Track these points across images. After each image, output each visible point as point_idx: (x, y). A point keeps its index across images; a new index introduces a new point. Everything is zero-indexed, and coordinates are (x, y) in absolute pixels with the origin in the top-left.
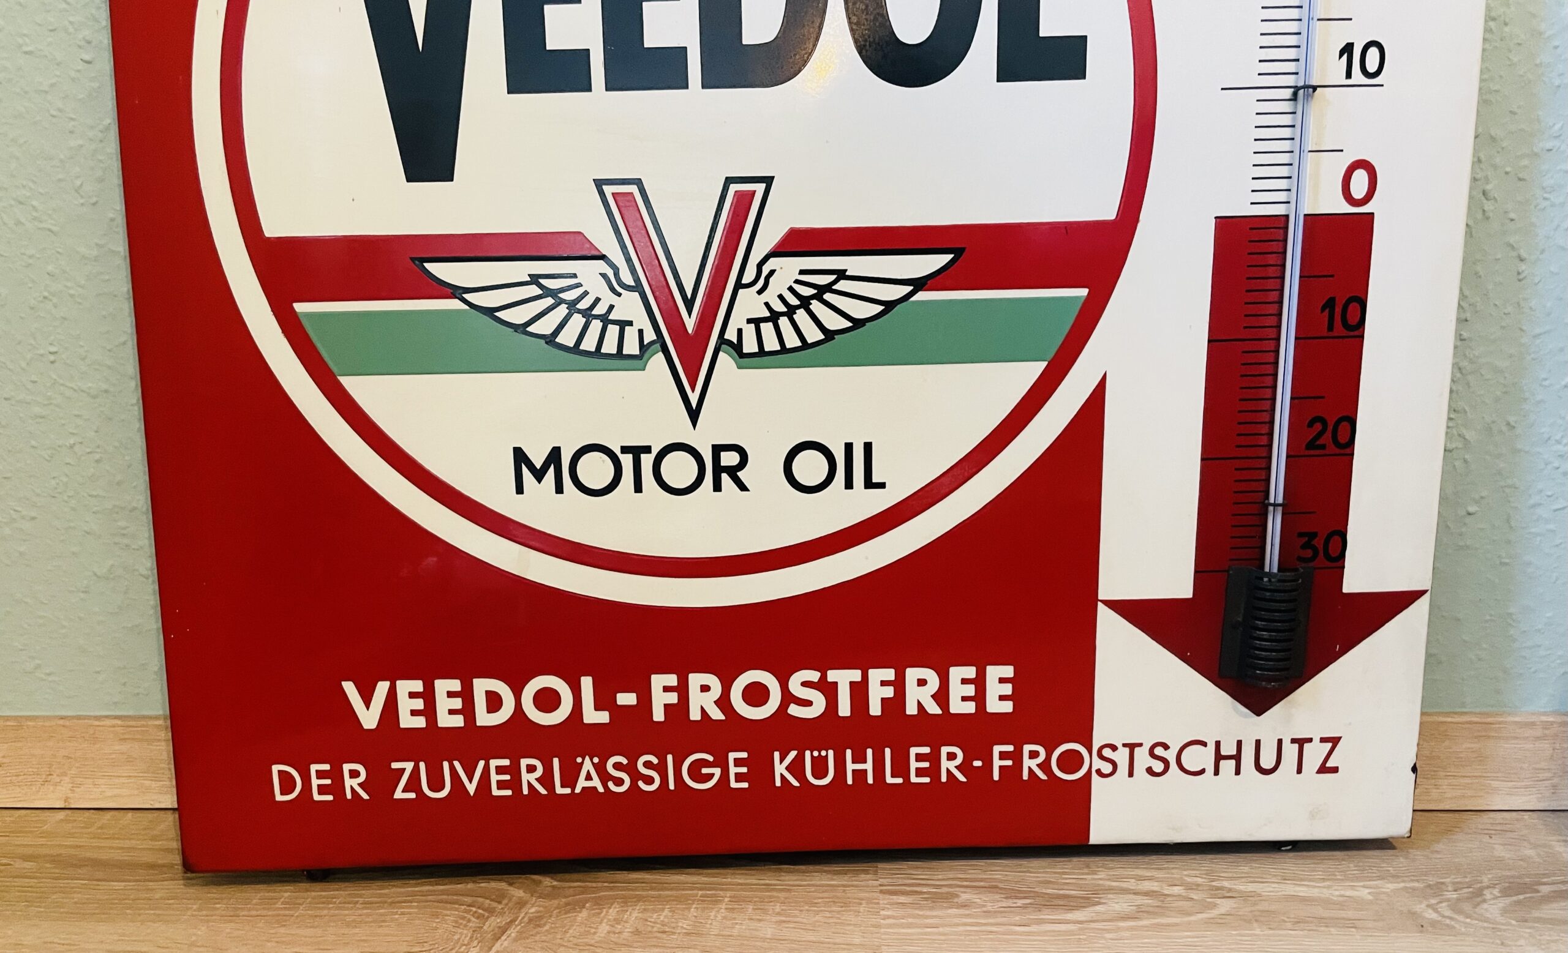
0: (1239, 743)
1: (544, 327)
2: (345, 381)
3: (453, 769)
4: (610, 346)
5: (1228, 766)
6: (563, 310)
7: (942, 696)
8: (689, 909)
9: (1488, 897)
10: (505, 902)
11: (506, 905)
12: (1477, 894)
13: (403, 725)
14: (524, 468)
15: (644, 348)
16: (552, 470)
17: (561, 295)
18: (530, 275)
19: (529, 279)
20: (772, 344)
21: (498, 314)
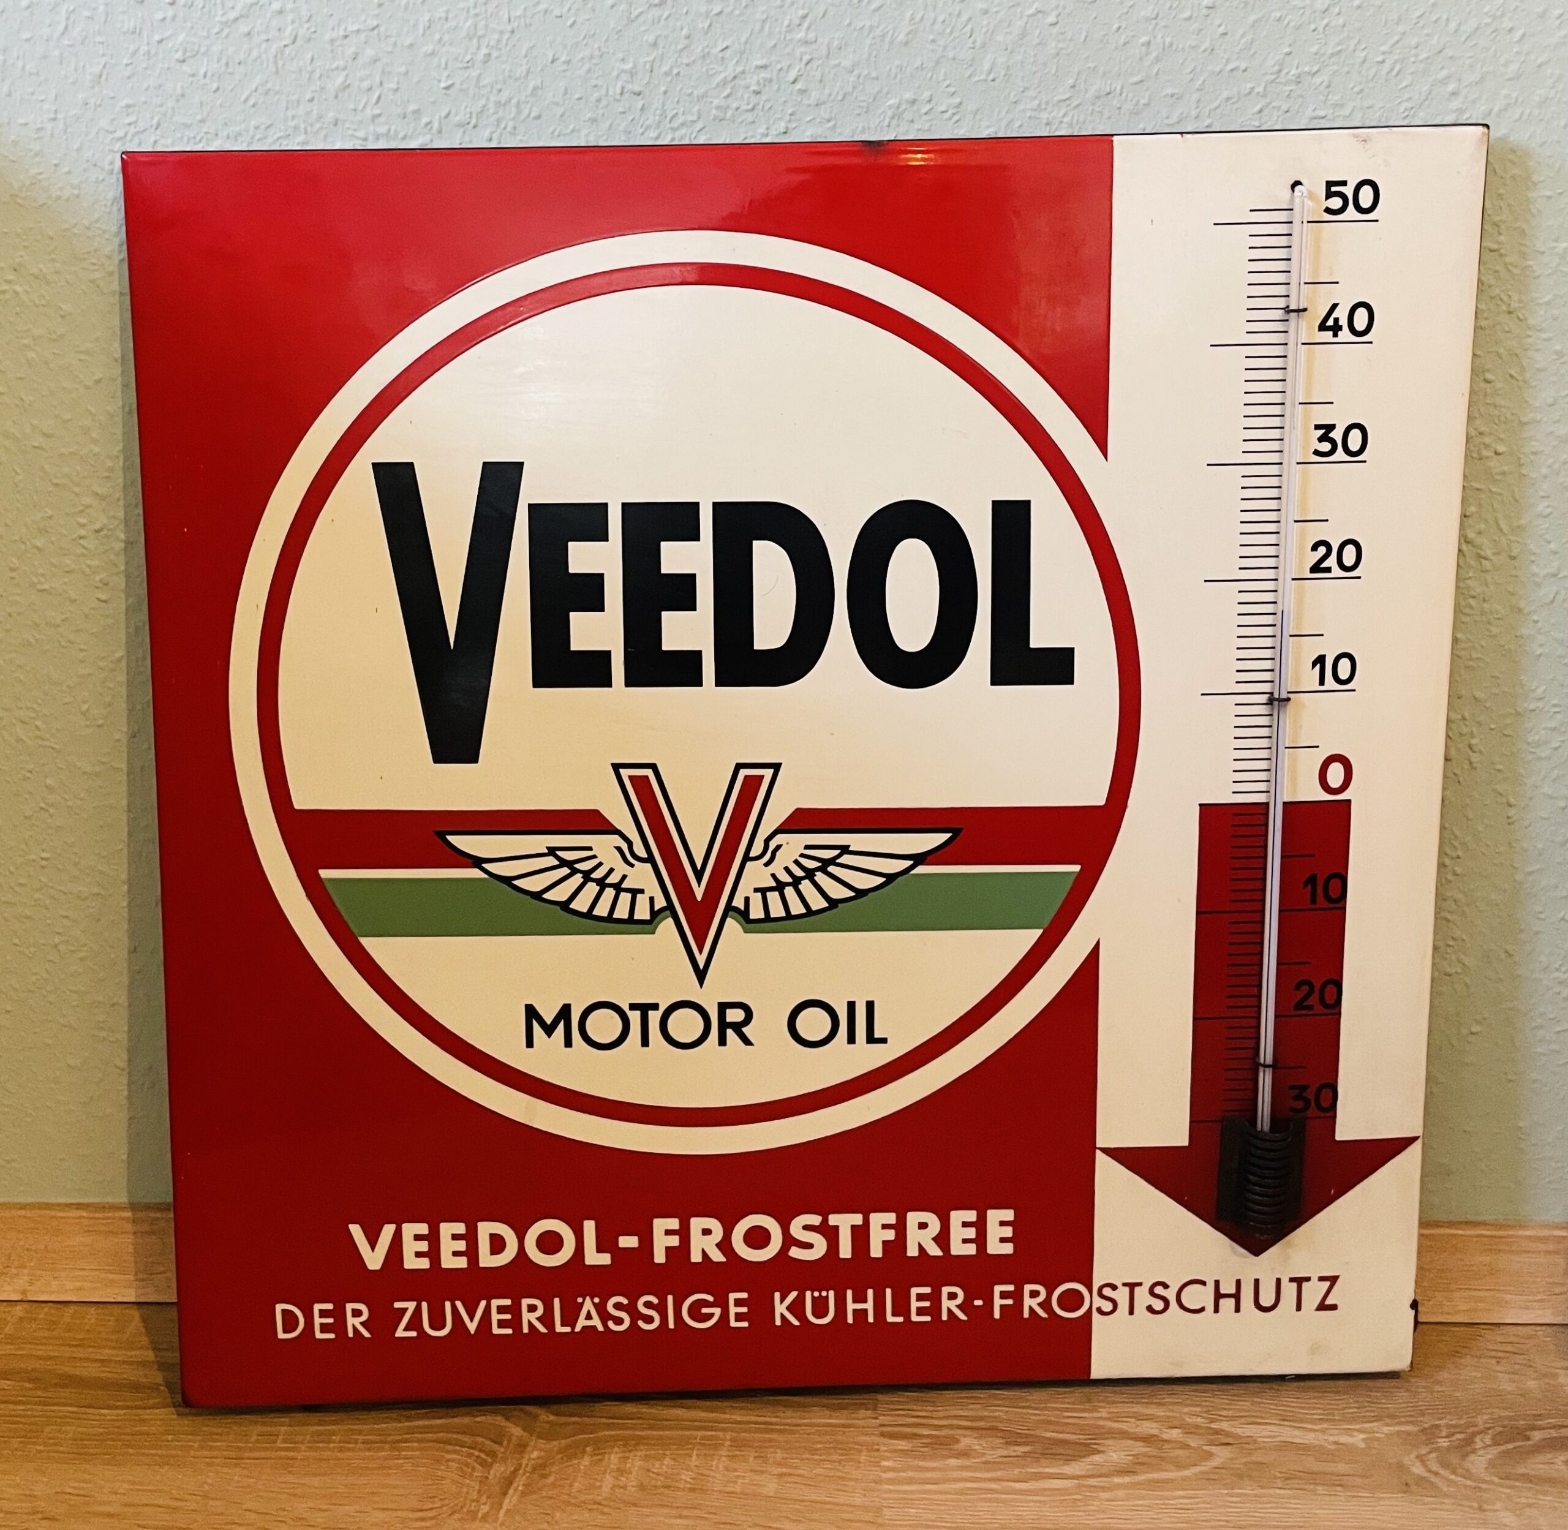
0: (1238, 1282)
1: (559, 894)
2: (365, 941)
3: (455, 1310)
4: (622, 912)
5: (1227, 1304)
6: (578, 879)
7: (942, 1238)
8: (691, 1456)
9: (1479, 1444)
10: (505, 1443)
11: (507, 1448)
12: (1469, 1441)
13: (407, 1266)
14: (535, 1024)
15: (655, 914)
16: (561, 1025)
17: (576, 866)
18: (547, 848)
19: (546, 851)
20: (777, 911)
21: (515, 882)
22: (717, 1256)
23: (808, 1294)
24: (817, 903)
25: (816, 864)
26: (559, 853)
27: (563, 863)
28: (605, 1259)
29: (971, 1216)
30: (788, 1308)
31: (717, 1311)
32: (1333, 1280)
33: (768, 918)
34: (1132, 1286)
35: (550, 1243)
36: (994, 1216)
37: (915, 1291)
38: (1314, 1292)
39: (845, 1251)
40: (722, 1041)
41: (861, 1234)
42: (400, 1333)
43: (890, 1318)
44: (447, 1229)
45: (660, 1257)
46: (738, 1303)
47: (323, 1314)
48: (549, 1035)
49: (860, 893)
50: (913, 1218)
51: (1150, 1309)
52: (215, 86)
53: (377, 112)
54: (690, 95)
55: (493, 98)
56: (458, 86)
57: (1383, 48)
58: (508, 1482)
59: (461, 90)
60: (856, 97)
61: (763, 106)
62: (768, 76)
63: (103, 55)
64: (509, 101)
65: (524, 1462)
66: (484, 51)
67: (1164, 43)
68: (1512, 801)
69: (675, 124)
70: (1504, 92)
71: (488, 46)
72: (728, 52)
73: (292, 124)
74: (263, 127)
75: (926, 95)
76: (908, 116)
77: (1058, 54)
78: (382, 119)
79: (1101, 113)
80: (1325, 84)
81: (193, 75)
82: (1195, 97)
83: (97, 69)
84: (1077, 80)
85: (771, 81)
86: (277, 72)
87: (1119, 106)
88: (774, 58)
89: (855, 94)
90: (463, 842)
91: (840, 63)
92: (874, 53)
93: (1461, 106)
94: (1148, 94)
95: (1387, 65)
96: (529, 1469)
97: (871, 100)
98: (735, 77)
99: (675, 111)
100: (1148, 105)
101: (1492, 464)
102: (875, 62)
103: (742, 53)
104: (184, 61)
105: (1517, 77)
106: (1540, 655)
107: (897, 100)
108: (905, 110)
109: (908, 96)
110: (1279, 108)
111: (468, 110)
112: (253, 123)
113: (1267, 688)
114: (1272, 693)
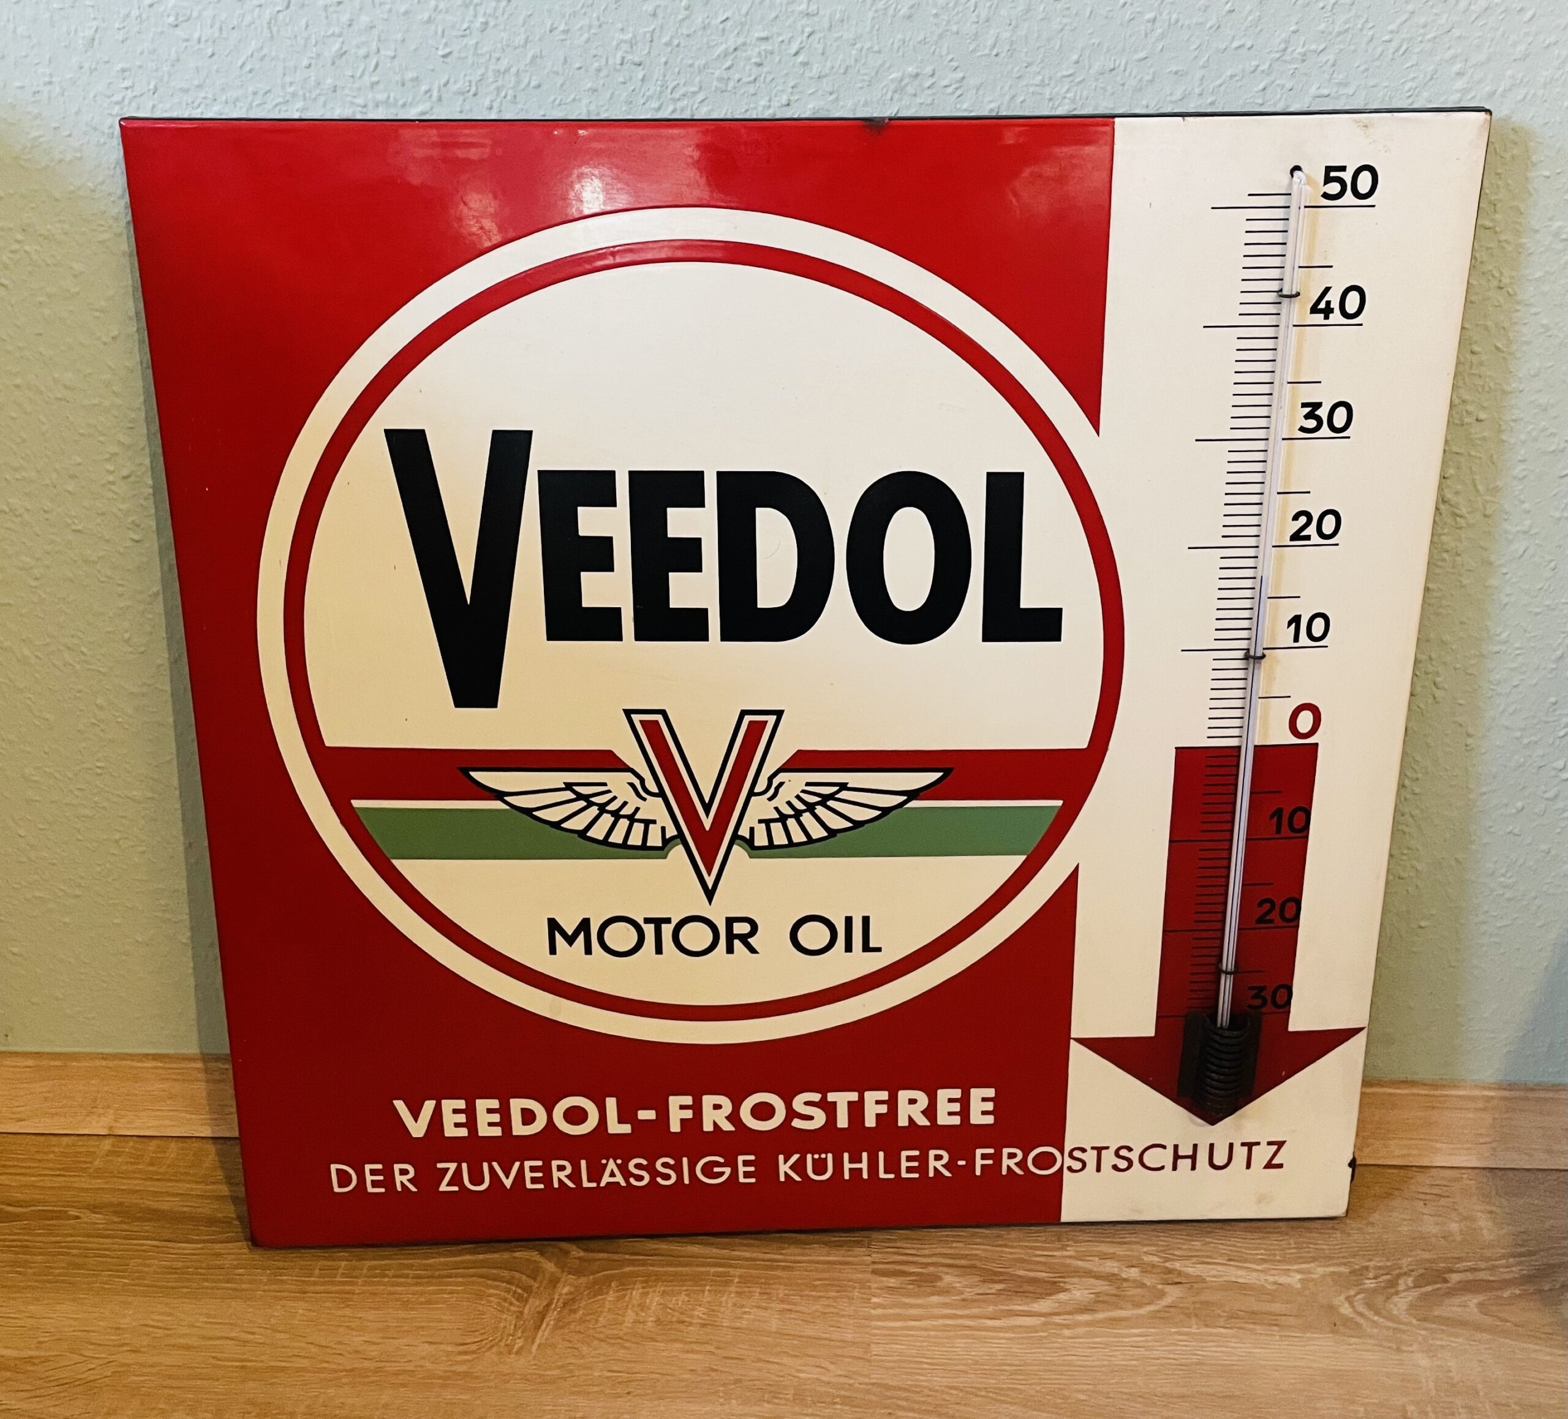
0: (1195, 1146)
1: (577, 823)
2: (397, 863)
3: (491, 1169)
4: (635, 840)
5: (1185, 1163)
7: (930, 1112)
8: (703, 1292)
9: (1401, 1288)
10: (539, 1279)
11: (541, 1283)
12: (1393, 1284)
13: (447, 1134)
14: (557, 935)
15: (667, 842)
16: (582, 936)
17: (593, 799)
18: (564, 783)
19: (564, 786)
20: (780, 839)
21: (535, 813)
22: (727, 1127)
23: (809, 1157)
24: (817, 832)
26: (575, 788)
27: (580, 797)
28: (626, 1129)
29: (957, 1093)
30: (791, 1168)
31: (727, 1171)
32: (1280, 1144)
33: (771, 845)
34: (1099, 1150)
35: (576, 1116)
36: (976, 1094)
37: (904, 1154)
38: (1262, 1154)
39: (843, 1121)
40: (730, 950)
41: (856, 1110)
42: (443, 1187)
43: (882, 1175)
44: (482, 1105)
45: (675, 1127)
46: (746, 1163)
47: (373, 1172)
48: (571, 944)
49: (857, 824)
50: (904, 1096)
51: (1115, 1167)
52: (210, 52)
53: (375, 79)
54: (691, 65)
55: (492, 67)
56: (455, 55)
57: (1390, 28)
58: (542, 1315)
59: (460, 58)
60: (859, 71)
61: (765, 77)
62: (769, 48)
63: (94, 19)
64: (507, 70)
65: (556, 1297)
66: (481, 19)
67: (1170, 19)
68: (1471, 730)
69: (676, 95)
70: (1510, 72)
71: (485, 14)
72: (729, 24)
73: (291, 90)
74: (262, 92)
75: (929, 70)
76: (910, 90)
77: (1062, 30)
78: (381, 86)
79: (1104, 89)
80: (1330, 63)
81: (187, 40)
82: (1199, 74)
83: (89, 33)
84: (1081, 56)
85: (772, 53)
86: (272, 37)
87: (1122, 82)
88: (775, 30)
89: (857, 68)
90: (486, 778)
91: (842, 37)
92: (877, 27)
93: (1465, 86)
94: (1152, 70)
95: (1394, 44)
96: (560, 1304)
97: (873, 74)
98: (735, 49)
99: (676, 83)
100: (1152, 81)
101: (1473, 431)
102: (878, 35)
103: (742, 24)
104: (176, 26)
105: (1526, 57)
106: (1506, 605)
107: (900, 74)
108: (907, 85)
109: (911, 69)
110: (1283, 86)
111: (467, 78)
112: (251, 89)
113: (1243, 644)
114: (1248, 650)
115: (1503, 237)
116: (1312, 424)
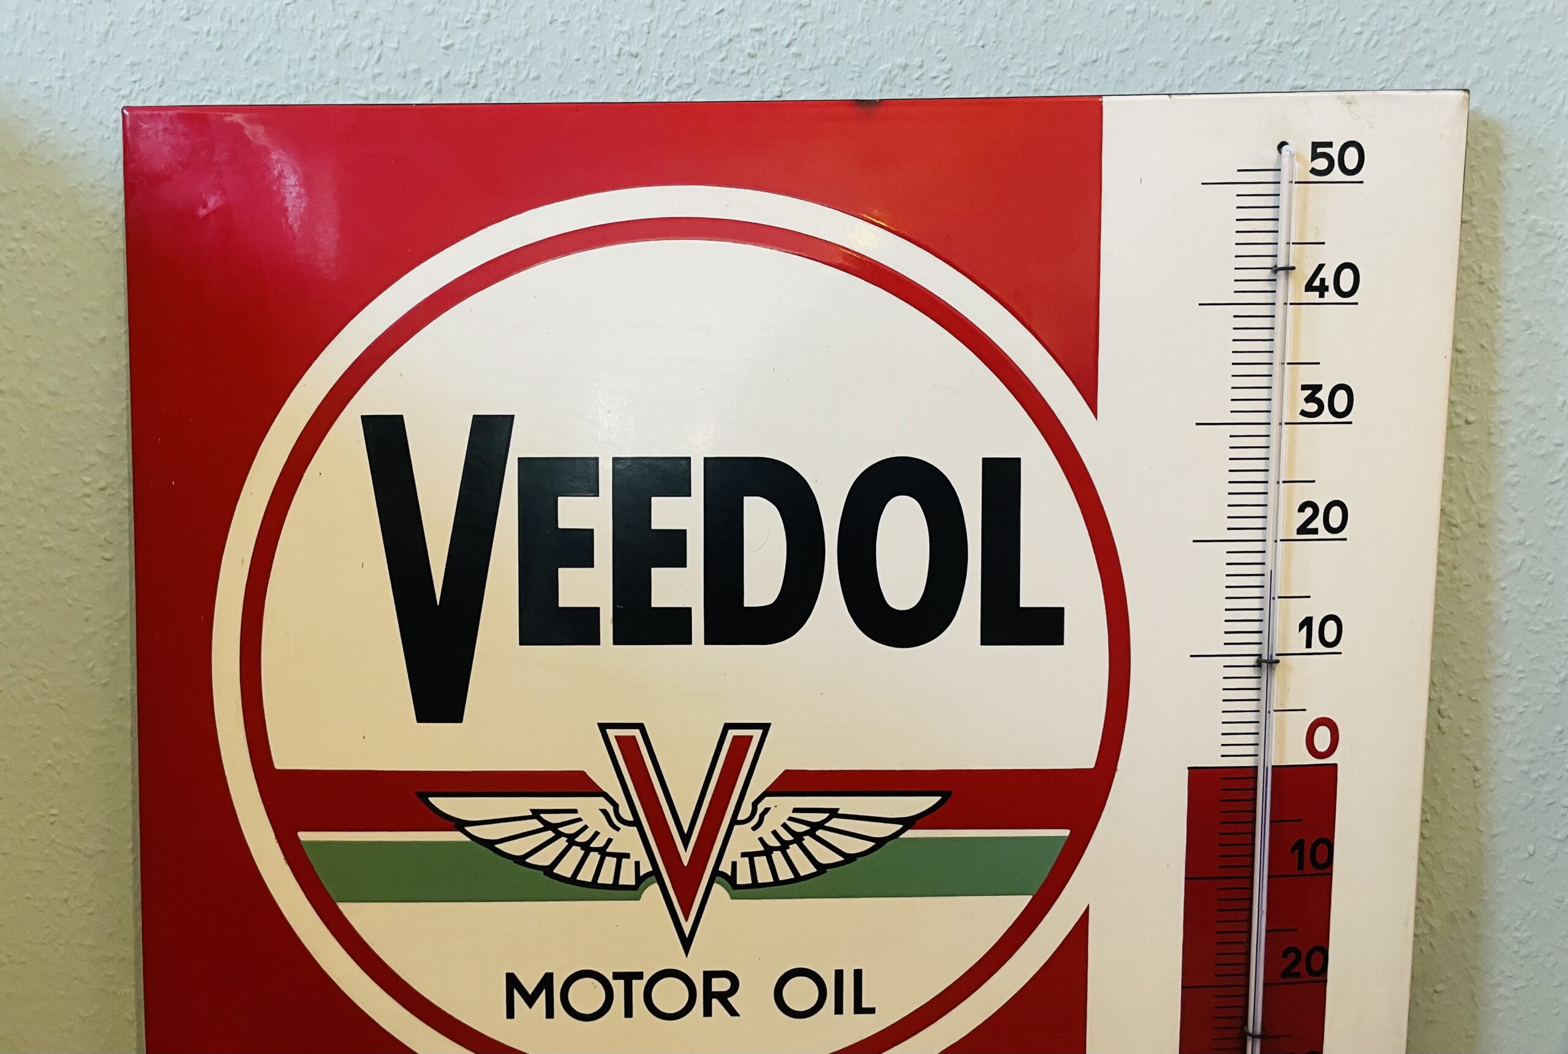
2: (344, 907)
14: (516, 993)
15: (640, 879)
16: (543, 996)
17: (561, 829)
18: (532, 810)
19: (531, 814)
20: (764, 876)
21: (498, 846)
24: (806, 868)
25: (805, 828)
26: (542, 815)
27: (547, 826)
33: (755, 884)
40: (708, 1012)
48: (530, 1005)
49: (849, 858)
52: (218, 44)
53: (377, 71)
54: (686, 57)
55: (492, 59)
56: (457, 46)
57: (1361, 20)
59: (461, 50)
60: (849, 62)
61: (758, 69)
62: (763, 39)
63: (110, 14)
64: (507, 62)
66: (483, 11)
67: (1150, 11)
69: (671, 87)
70: (1476, 65)
71: (487, 6)
72: (724, 15)
73: (294, 82)
74: (266, 85)
75: (917, 61)
76: (900, 81)
77: (1046, 21)
78: (383, 78)
79: (1087, 80)
80: (1305, 55)
81: (197, 33)
82: (1180, 65)
83: (103, 28)
84: (1064, 47)
85: (765, 44)
86: (279, 30)
87: (1105, 73)
88: (769, 21)
89: (848, 59)
90: (444, 804)
91: (833, 29)
92: (867, 19)
93: (1435, 78)
94: (1133, 62)
95: (1365, 36)
97: (863, 65)
98: (730, 40)
99: (671, 74)
100: (1132, 73)
101: (1463, 433)
102: (868, 26)
103: (737, 16)
104: (188, 19)
105: (1489, 51)
107: (890, 65)
108: (896, 76)
109: (901, 60)
110: (1260, 77)
111: (468, 70)
112: (255, 81)
113: (1254, 649)
114: (1260, 655)
115: (1480, 231)
116: (1312, 407)
